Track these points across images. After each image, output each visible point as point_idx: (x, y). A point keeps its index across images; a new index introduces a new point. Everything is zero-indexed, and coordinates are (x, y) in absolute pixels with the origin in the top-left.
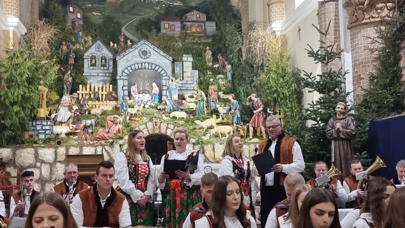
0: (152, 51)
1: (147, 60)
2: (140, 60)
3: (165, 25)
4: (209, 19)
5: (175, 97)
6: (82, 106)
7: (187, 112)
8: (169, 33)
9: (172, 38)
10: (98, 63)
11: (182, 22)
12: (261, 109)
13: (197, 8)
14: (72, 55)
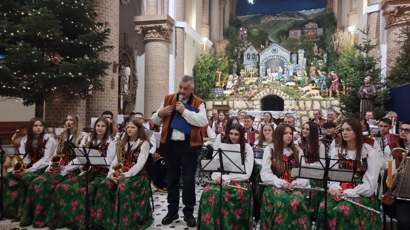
0: (279, 49)
1: (276, 54)
2: (272, 54)
3: (292, 33)
4: (319, 26)
5: (291, 74)
6: (240, 80)
7: (296, 83)
8: (294, 37)
9: (295, 40)
10: (251, 57)
11: (302, 30)
12: (337, 80)
13: (312, 21)
14: (239, 54)
